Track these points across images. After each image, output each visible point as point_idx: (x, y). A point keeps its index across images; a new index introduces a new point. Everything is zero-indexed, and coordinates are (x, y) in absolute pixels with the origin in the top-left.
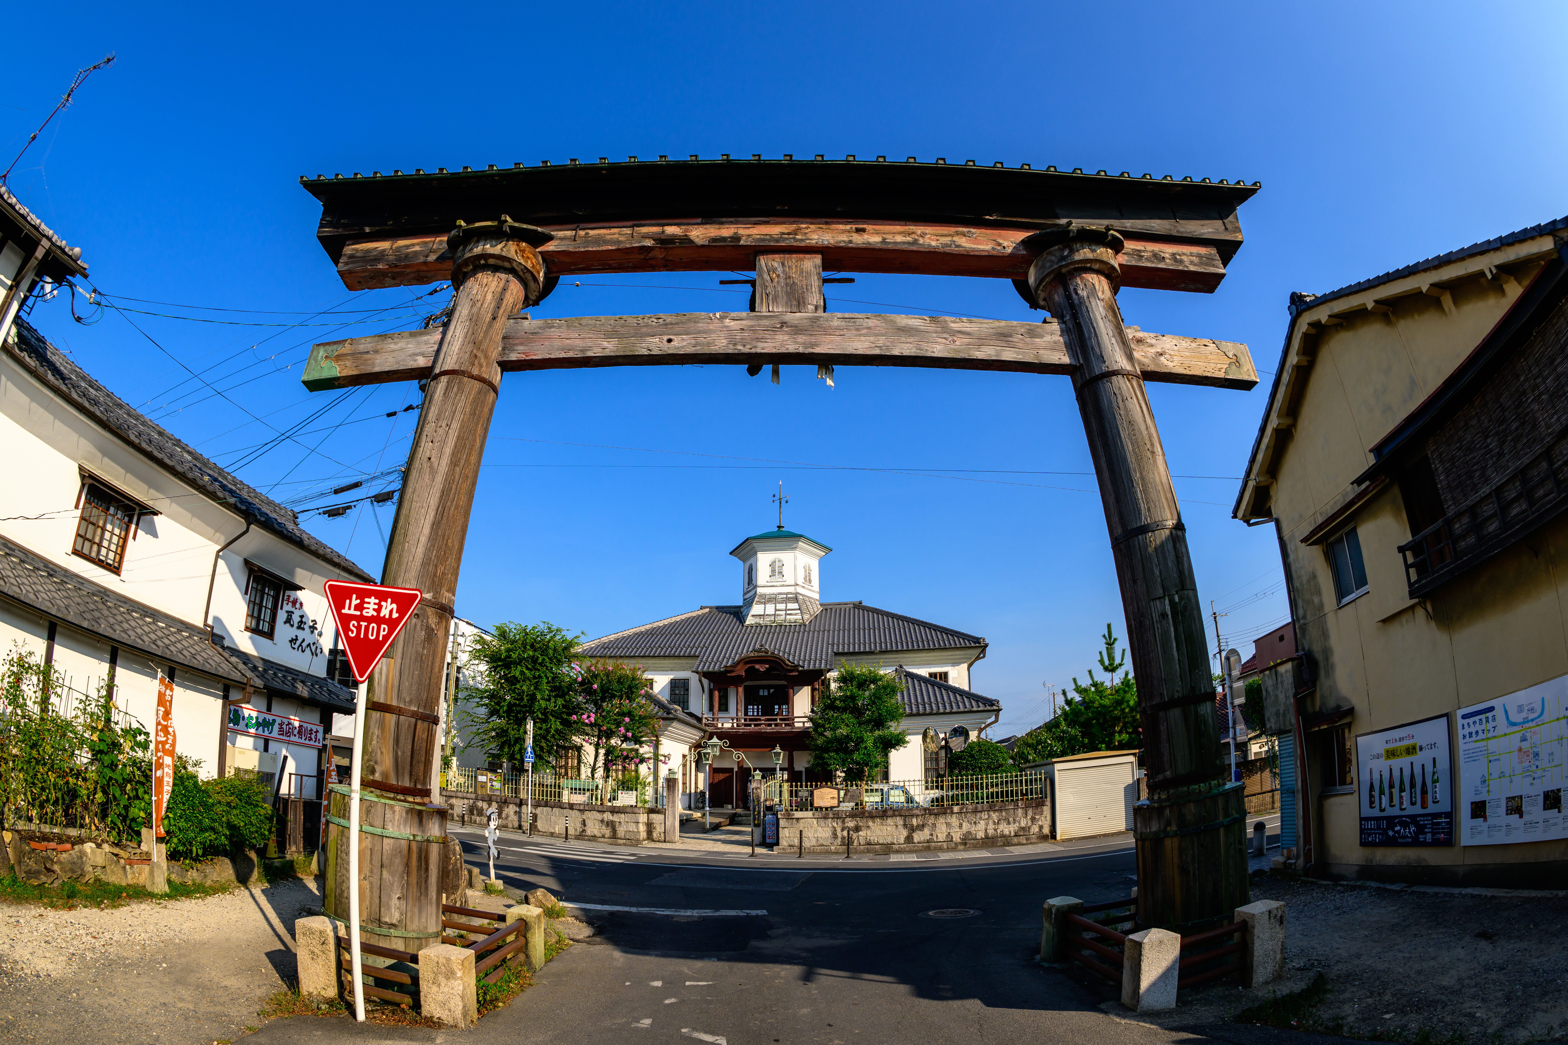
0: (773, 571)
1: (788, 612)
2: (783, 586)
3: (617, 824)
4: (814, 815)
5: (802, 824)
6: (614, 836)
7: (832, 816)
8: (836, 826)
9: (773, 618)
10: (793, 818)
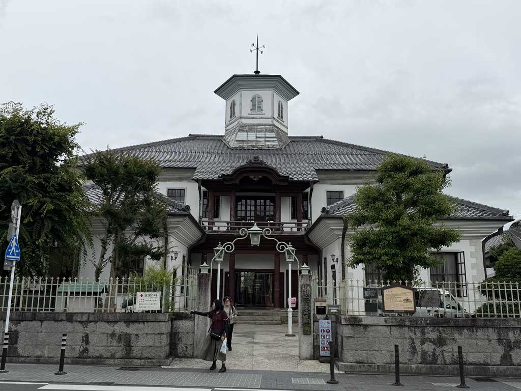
0: (254, 105)
1: (267, 139)
2: (262, 118)
3: (133, 337)
4: (386, 321)
5: (371, 333)
6: (128, 355)
7: (408, 323)
8: (414, 337)
9: (254, 144)
10: (361, 325)
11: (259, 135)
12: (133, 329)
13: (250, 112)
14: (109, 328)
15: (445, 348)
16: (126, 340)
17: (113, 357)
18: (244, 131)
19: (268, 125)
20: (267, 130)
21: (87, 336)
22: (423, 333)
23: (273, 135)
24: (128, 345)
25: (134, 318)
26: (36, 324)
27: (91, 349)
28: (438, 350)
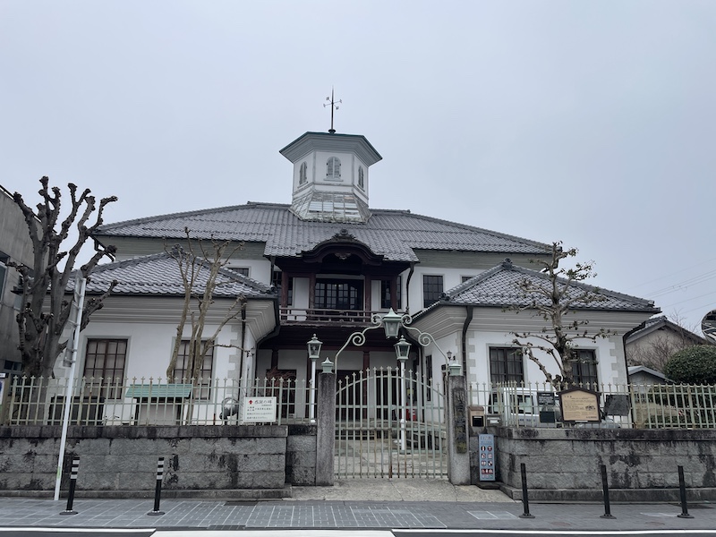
0: (330, 170)
1: (347, 211)
2: (340, 185)
3: (241, 458)
4: (567, 434)
5: (550, 450)
6: (234, 484)
7: (594, 437)
8: (601, 454)
9: (331, 216)
10: (536, 440)
11: (337, 205)
12: (240, 448)
13: (325, 177)
14: (208, 447)
15: (639, 467)
16: (231, 463)
17: (212, 486)
18: (319, 200)
19: (348, 194)
20: (347, 201)
21: (176, 458)
22: (612, 448)
23: (354, 206)
24: (234, 471)
25: (241, 433)
26: (103, 443)
27: (181, 477)
28: (632, 470)
